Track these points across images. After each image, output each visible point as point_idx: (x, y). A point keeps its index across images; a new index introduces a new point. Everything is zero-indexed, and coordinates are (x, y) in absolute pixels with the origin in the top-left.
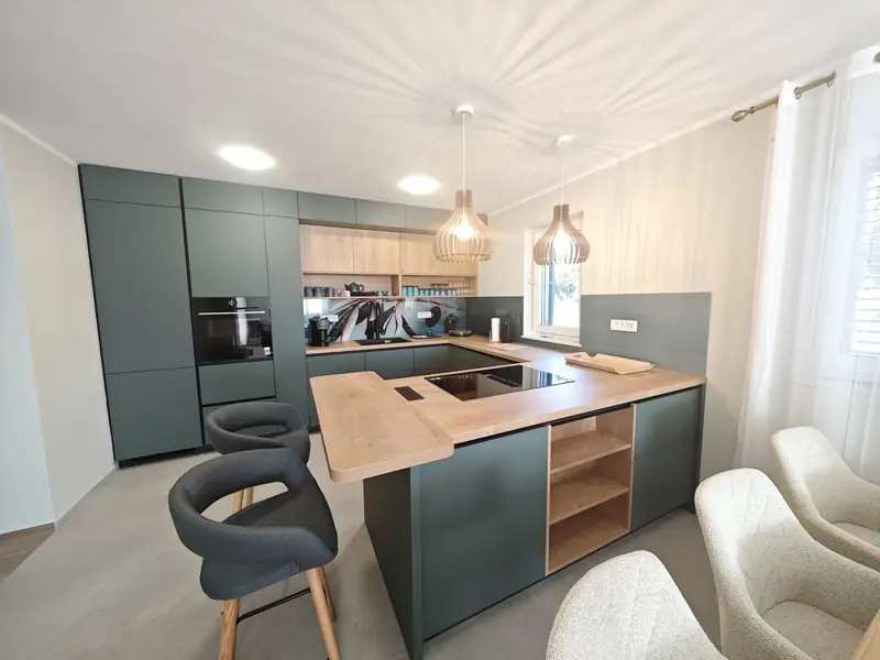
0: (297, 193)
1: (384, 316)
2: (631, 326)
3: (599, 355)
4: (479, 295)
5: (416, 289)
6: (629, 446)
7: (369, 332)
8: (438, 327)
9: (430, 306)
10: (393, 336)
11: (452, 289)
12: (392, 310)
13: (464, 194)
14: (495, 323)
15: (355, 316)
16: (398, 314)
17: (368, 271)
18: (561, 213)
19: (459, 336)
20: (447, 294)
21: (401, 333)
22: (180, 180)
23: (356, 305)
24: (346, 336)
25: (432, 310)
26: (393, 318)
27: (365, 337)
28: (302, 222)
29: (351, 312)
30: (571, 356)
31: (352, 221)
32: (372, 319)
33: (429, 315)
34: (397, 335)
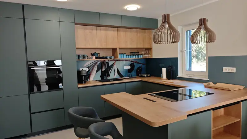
0: (74, 10)
1: (109, 68)
2: (233, 70)
3: (218, 84)
4: (153, 57)
5: (125, 55)
6: (239, 120)
7: (102, 76)
8: (134, 73)
9: (130, 63)
10: (113, 78)
11: (141, 55)
12: (113, 65)
13: (166, 15)
14: (164, 70)
15: (95, 69)
16: (115, 67)
17: (103, 47)
18: (203, 22)
19: (144, 77)
20: (138, 57)
21: (117, 76)
22: (23, 5)
23: (96, 63)
24: (92, 78)
25: (131, 65)
26: (113, 69)
27: (100, 79)
28: (76, 24)
29: (93, 66)
30: (206, 84)
31: (98, 23)
32: (104, 70)
33: (129, 67)
34: (115, 77)
